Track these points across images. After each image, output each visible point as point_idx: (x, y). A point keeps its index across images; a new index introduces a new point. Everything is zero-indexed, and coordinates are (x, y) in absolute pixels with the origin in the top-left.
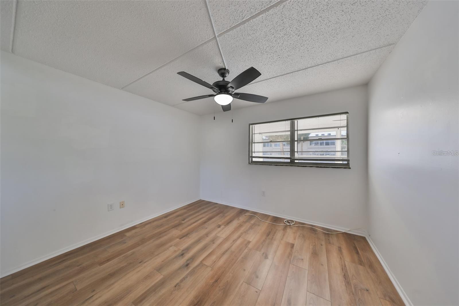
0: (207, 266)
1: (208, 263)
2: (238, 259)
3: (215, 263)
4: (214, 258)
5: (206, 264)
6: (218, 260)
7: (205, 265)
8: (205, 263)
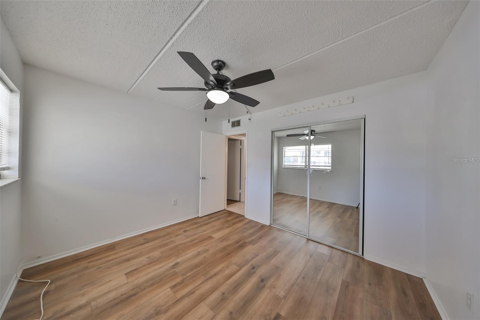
0: (235, 264)
1: (234, 268)
2: (203, 267)
3: (227, 266)
4: (227, 272)
5: (235, 266)
6: (223, 268)
7: (237, 266)
8: (237, 268)
